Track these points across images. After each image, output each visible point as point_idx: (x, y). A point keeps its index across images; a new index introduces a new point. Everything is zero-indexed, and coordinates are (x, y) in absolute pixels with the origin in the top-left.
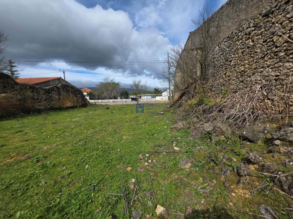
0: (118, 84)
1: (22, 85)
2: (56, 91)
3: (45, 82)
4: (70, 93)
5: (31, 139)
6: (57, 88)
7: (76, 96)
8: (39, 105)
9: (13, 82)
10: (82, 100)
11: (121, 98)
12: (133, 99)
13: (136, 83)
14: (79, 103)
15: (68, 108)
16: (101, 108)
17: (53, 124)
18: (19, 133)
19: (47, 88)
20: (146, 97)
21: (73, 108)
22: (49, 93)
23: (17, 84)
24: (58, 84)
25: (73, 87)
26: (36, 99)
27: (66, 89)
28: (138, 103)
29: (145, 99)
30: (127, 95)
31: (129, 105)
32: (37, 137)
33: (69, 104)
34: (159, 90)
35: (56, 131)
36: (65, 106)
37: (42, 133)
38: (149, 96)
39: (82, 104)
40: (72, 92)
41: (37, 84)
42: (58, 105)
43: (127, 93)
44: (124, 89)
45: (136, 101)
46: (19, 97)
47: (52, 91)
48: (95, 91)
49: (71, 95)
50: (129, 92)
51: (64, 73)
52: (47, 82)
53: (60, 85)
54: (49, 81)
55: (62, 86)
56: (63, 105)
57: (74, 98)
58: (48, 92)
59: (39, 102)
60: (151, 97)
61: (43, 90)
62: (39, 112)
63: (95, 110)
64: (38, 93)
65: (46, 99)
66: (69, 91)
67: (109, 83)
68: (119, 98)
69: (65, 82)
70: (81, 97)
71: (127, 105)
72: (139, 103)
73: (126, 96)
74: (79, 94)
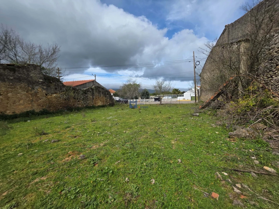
0: (139, 86)
1: (68, 87)
2: (90, 92)
3: (83, 84)
4: (101, 93)
5: (79, 136)
6: (92, 89)
7: (106, 97)
8: (78, 104)
9: (61, 85)
10: (110, 100)
11: (142, 99)
12: (156, 99)
14: (108, 103)
15: (99, 107)
16: (127, 108)
19: (85, 89)
20: (167, 97)
21: (103, 106)
22: (86, 94)
23: (64, 86)
24: (92, 86)
25: (103, 88)
26: (76, 99)
27: (98, 90)
28: (161, 103)
29: (166, 99)
30: (148, 95)
31: (153, 105)
33: (100, 103)
34: (179, 90)
36: (97, 105)
37: (86, 129)
38: (169, 96)
39: (110, 104)
40: (102, 92)
41: (77, 86)
42: (92, 104)
43: (147, 93)
44: (145, 90)
45: (159, 101)
46: (65, 97)
47: (88, 92)
48: (119, 92)
49: (102, 95)
50: (150, 93)
51: (95, 76)
52: (84, 84)
53: (94, 86)
54: (86, 83)
55: (95, 87)
56: (95, 104)
57: (104, 98)
58: (85, 92)
59: (78, 101)
60: (171, 97)
61: (82, 91)
62: (78, 110)
63: (122, 110)
64: (78, 93)
65: (83, 99)
66: (100, 92)
67: (130, 84)
68: (140, 98)
69: (97, 84)
70: (109, 98)
71: (150, 105)
73: (147, 96)
74: (108, 94)
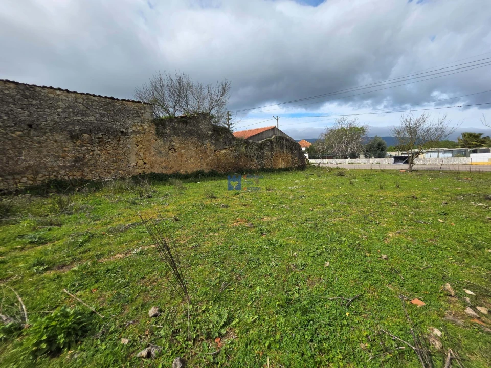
0: (362, 130)
1: (239, 139)
2: (268, 145)
3: (259, 134)
4: (285, 148)
5: (248, 205)
6: (270, 141)
7: (292, 153)
8: (251, 164)
9: (231, 137)
10: (299, 159)
11: (366, 157)
12: (397, 159)
13: (412, 124)
14: (295, 164)
15: (281, 170)
16: (329, 174)
17: (267, 190)
18: (237, 196)
19: (260, 142)
20: (435, 155)
21: (287, 170)
22: (262, 149)
23: (234, 138)
24: (272, 136)
25: (288, 140)
26: (249, 156)
27: (280, 143)
28: (410, 167)
30: (382, 150)
31: (388, 171)
32: (253, 204)
33: (282, 165)
34: (482, 137)
35: (272, 199)
36: (277, 168)
37: (258, 199)
38: (445, 152)
39: (299, 166)
40: (287, 146)
41: (250, 138)
42: (269, 165)
43: (381, 147)
44: (376, 139)
45: (407, 162)
46: (235, 154)
47: (264, 146)
48: (318, 144)
49: (286, 151)
50: (386, 143)
51: (278, 120)
52: (260, 134)
53: (273, 137)
54: (262, 133)
55: (276, 138)
56: (275, 165)
57: (289, 155)
58: (261, 147)
59: (251, 161)
60: (450, 155)
61: (257, 144)
62: (250, 173)
63: (319, 177)
64: (251, 149)
65: (258, 157)
66: (283, 145)
67: (343, 129)
68: (361, 156)
69: (279, 132)
70: (297, 155)
71: (382, 171)
72: (414, 167)
73: (379, 152)
74: (296, 149)
